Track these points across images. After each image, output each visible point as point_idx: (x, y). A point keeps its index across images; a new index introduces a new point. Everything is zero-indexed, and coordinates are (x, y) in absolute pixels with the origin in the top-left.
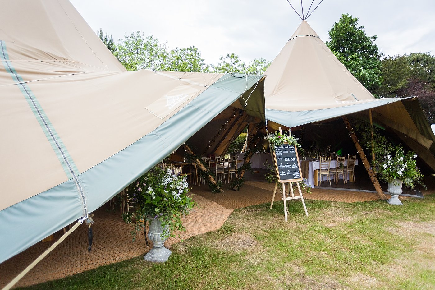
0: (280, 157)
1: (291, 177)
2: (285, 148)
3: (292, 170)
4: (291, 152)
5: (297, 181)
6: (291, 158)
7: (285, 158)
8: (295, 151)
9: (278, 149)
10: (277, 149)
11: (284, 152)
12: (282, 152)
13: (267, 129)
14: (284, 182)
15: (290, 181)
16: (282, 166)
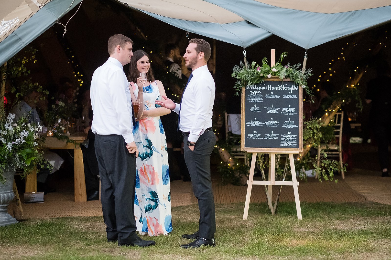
0: (255, 106)
1: (276, 144)
2: (274, 88)
3: (281, 131)
4: (286, 96)
5: (291, 152)
6: (284, 109)
7: (269, 108)
8: (298, 96)
9: (255, 90)
10: (253, 90)
11: (267, 96)
12: (264, 97)
13: (245, 54)
14: (255, 151)
15: (273, 152)
16: (256, 123)
